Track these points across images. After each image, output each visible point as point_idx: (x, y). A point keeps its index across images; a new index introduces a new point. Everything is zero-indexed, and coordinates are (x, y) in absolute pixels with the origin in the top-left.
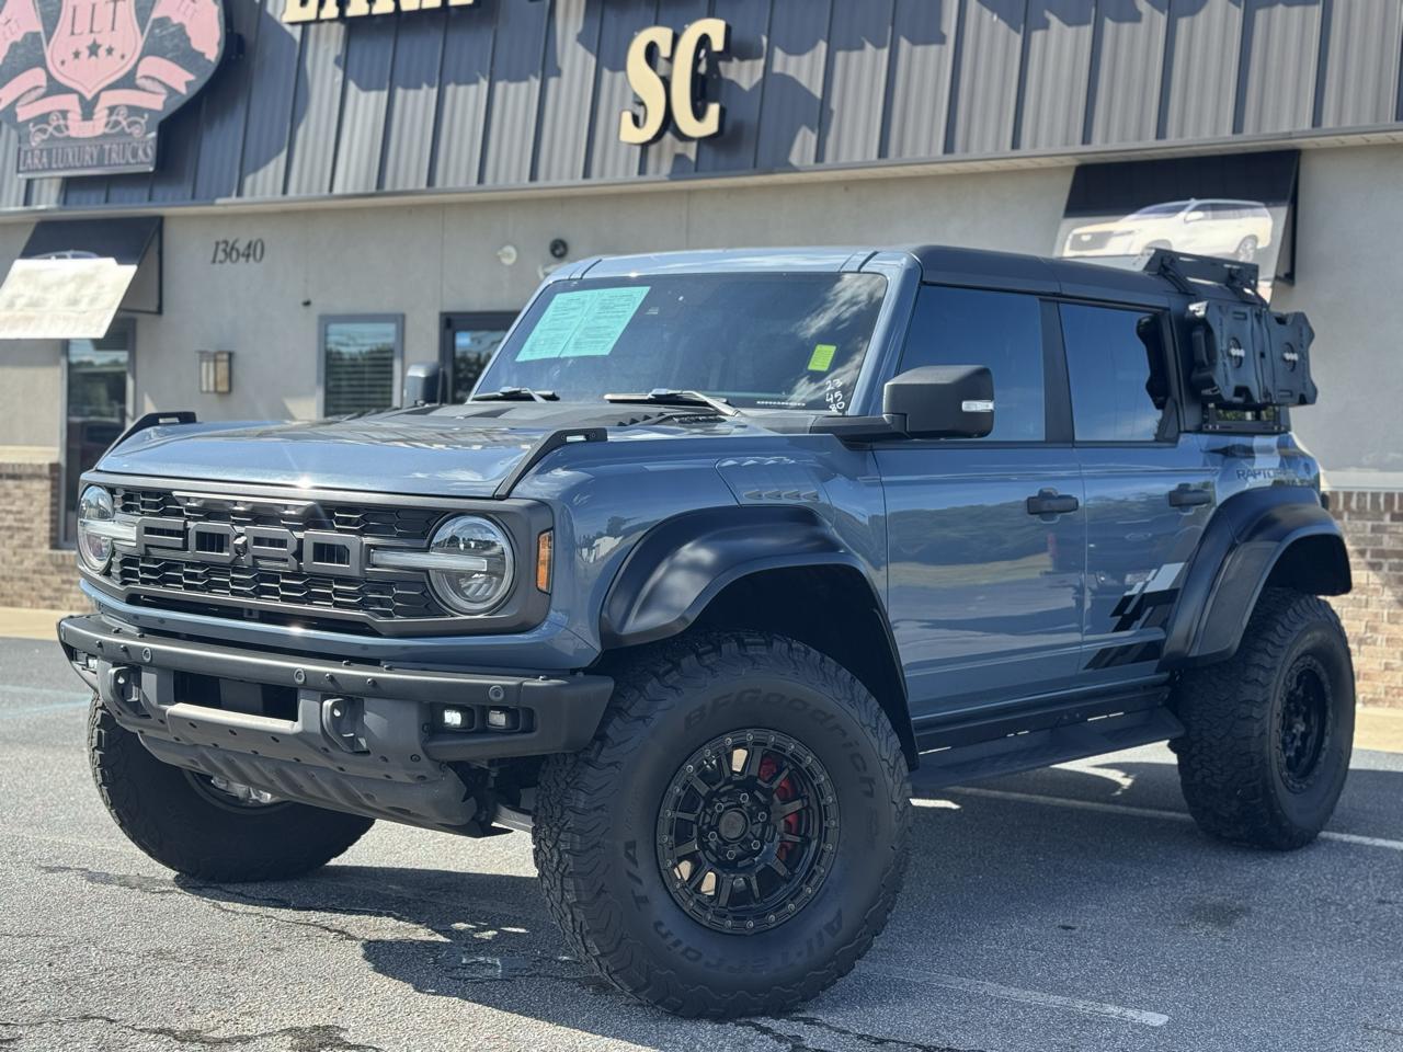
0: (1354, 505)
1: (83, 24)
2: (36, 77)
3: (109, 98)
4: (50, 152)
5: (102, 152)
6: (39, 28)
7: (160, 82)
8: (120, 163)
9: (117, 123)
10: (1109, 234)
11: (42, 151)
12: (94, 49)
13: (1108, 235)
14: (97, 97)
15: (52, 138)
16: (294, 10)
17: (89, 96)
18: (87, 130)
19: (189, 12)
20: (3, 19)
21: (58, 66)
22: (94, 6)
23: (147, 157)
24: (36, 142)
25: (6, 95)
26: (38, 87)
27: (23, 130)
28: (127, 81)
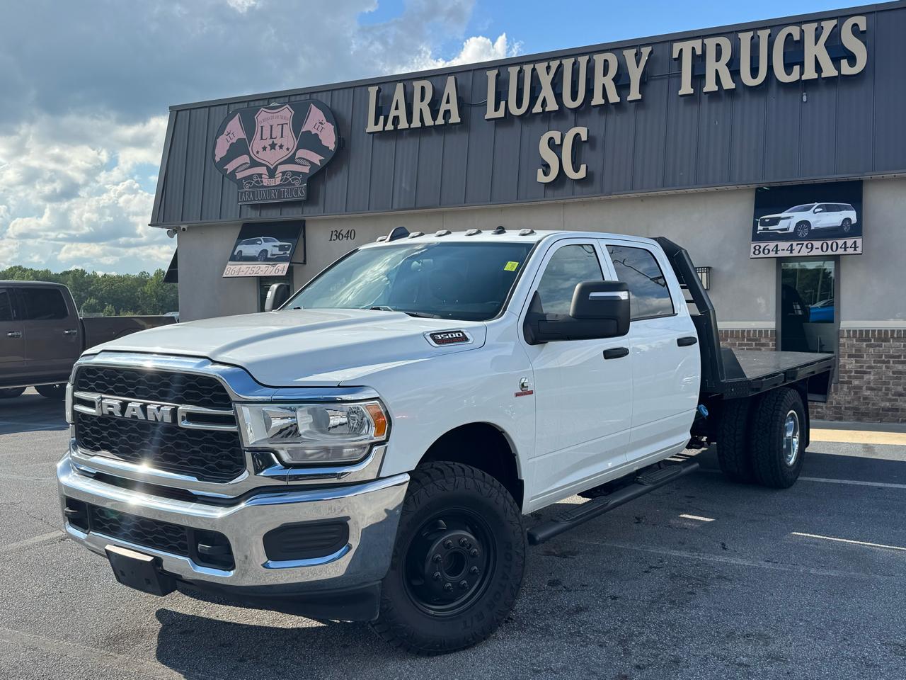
0: (895, 336)
1: (266, 134)
2: (245, 159)
3: (281, 168)
4: (253, 192)
5: (280, 192)
6: (244, 136)
7: (307, 160)
8: (288, 197)
9: (287, 179)
10: (779, 219)
11: (249, 192)
12: (273, 146)
14: (276, 167)
15: (255, 186)
16: (371, 128)
17: (272, 167)
18: (272, 183)
19: (320, 129)
20: (226, 133)
21: (255, 153)
22: (271, 126)
23: (302, 193)
24: (247, 188)
25: (230, 167)
26: (246, 163)
27: (240, 183)
28: (291, 160)
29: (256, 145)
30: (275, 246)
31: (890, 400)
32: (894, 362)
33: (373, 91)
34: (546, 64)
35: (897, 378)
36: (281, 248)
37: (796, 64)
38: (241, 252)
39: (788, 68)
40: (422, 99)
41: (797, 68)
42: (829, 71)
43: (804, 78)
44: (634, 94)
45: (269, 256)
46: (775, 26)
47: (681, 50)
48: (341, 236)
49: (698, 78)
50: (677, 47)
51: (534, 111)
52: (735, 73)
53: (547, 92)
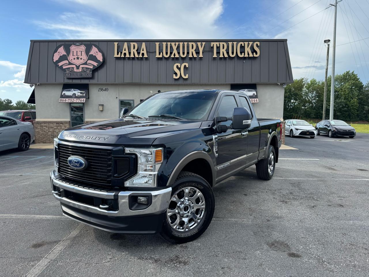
1: (75, 54)
2: (66, 62)
4: (70, 74)
5: (81, 74)
6: (66, 54)
7: (92, 64)
8: (84, 76)
9: (84, 70)
15: (71, 71)
16: (116, 55)
17: (78, 66)
18: (78, 71)
19: (96, 54)
20: (58, 52)
21: (71, 60)
22: (77, 51)
23: (90, 75)
24: (68, 72)
26: (67, 63)
27: (64, 70)
28: (86, 64)
29: (71, 57)
30: (78, 92)
33: (116, 44)
34: (174, 43)
36: (81, 93)
37: (243, 52)
38: (64, 94)
39: (241, 53)
40: (134, 49)
41: (243, 53)
42: (251, 55)
43: (245, 56)
44: (201, 55)
45: (77, 96)
46: (238, 41)
47: (213, 45)
48: (103, 90)
49: (218, 53)
50: (212, 44)
51: (172, 57)
52: (228, 53)
53: (175, 51)
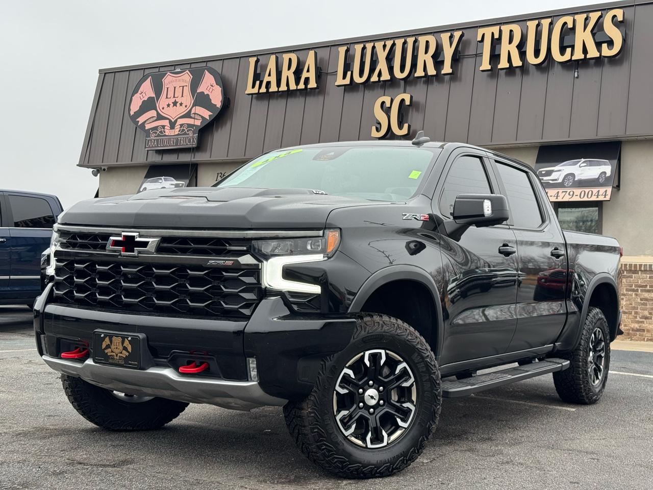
0: (643, 269)
1: (171, 94)
2: (153, 113)
3: (180, 121)
4: (158, 140)
5: (177, 140)
6: (153, 95)
7: (200, 115)
8: (183, 145)
9: (183, 130)
11: (154, 140)
12: (175, 104)
13: (552, 171)
14: (176, 121)
15: (159, 135)
16: (250, 90)
17: (173, 121)
18: (172, 133)
19: (211, 90)
20: (139, 92)
21: (161, 109)
22: (175, 88)
23: (194, 142)
24: (153, 137)
25: (141, 120)
26: (154, 117)
27: (148, 132)
28: (187, 115)
29: (162, 103)
30: (172, 184)
31: (638, 322)
32: (642, 291)
33: (253, 61)
34: (383, 43)
35: (643, 304)
36: (177, 186)
37: (569, 47)
38: (146, 187)
40: (289, 68)
41: (569, 50)
42: (593, 53)
43: (573, 58)
44: (447, 69)
46: (553, 16)
47: (484, 35)
50: (481, 31)
51: (372, 79)
53: (382, 65)
